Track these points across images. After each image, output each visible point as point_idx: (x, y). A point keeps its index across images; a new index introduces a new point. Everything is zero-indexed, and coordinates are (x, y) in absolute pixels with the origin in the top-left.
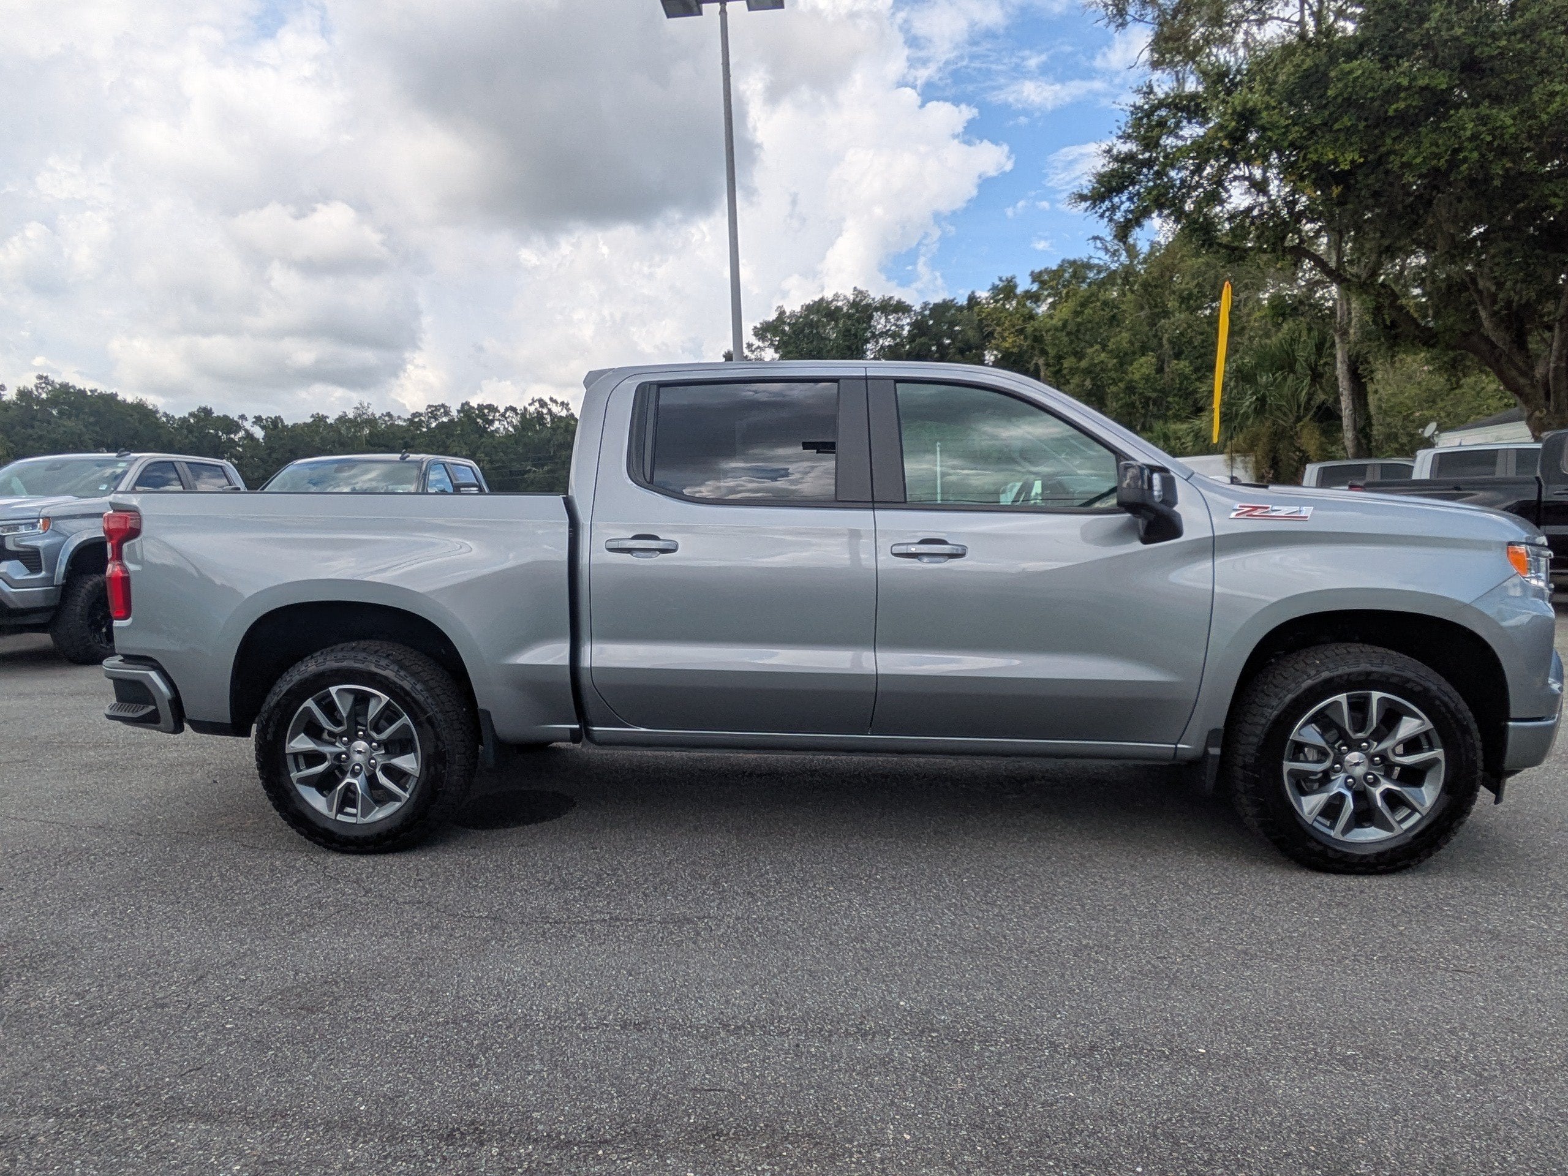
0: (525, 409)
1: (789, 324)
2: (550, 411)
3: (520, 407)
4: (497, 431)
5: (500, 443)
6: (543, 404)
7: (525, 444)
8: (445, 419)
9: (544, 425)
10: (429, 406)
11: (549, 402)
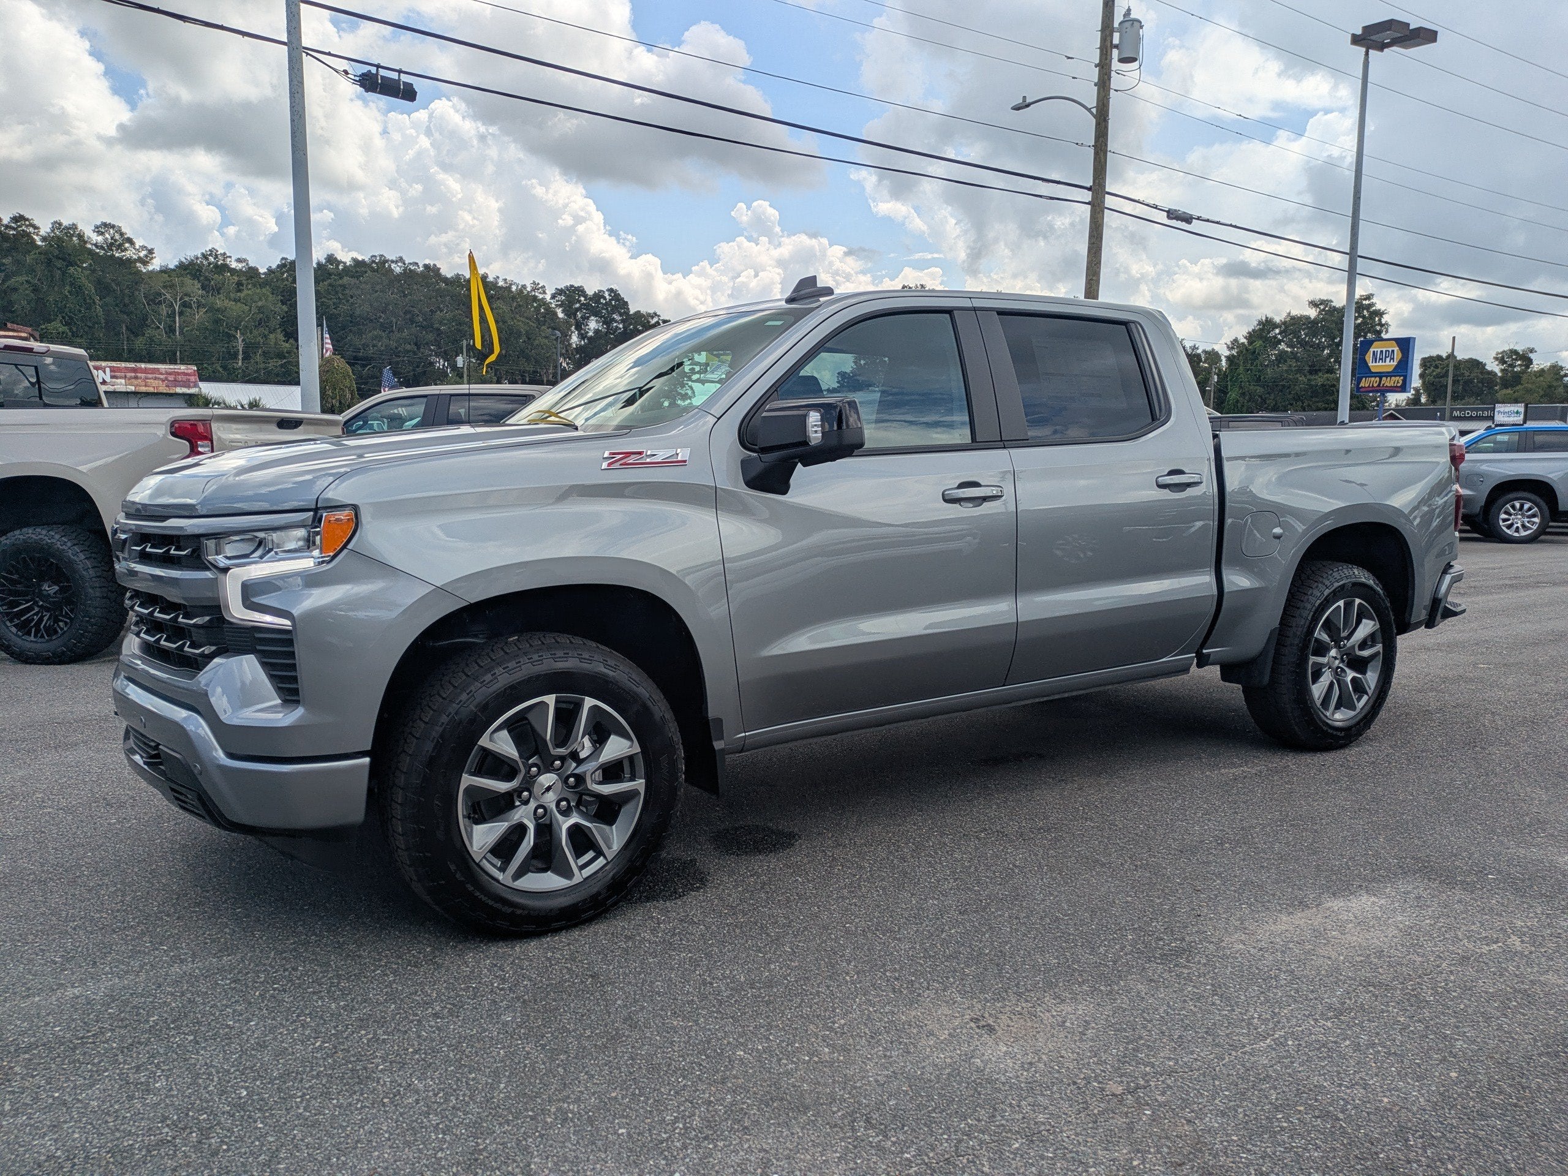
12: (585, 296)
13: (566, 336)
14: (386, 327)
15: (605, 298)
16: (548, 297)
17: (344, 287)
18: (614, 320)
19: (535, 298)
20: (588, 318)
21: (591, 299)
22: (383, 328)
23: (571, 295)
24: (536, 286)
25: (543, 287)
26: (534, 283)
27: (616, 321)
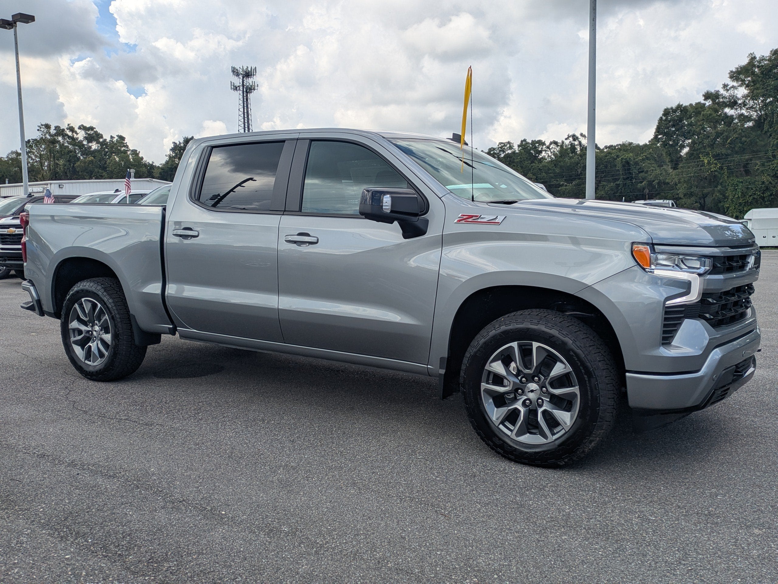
0: (563, 142)
1: (758, 67)
2: (580, 143)
3: (560, 141)
4: (543, 158)
5: (545, 166)
6: (575, 138)
7: (561, 167)
8: (510, 152)
9: (576, 153)
10: (500, 143)
11: (579, 137)
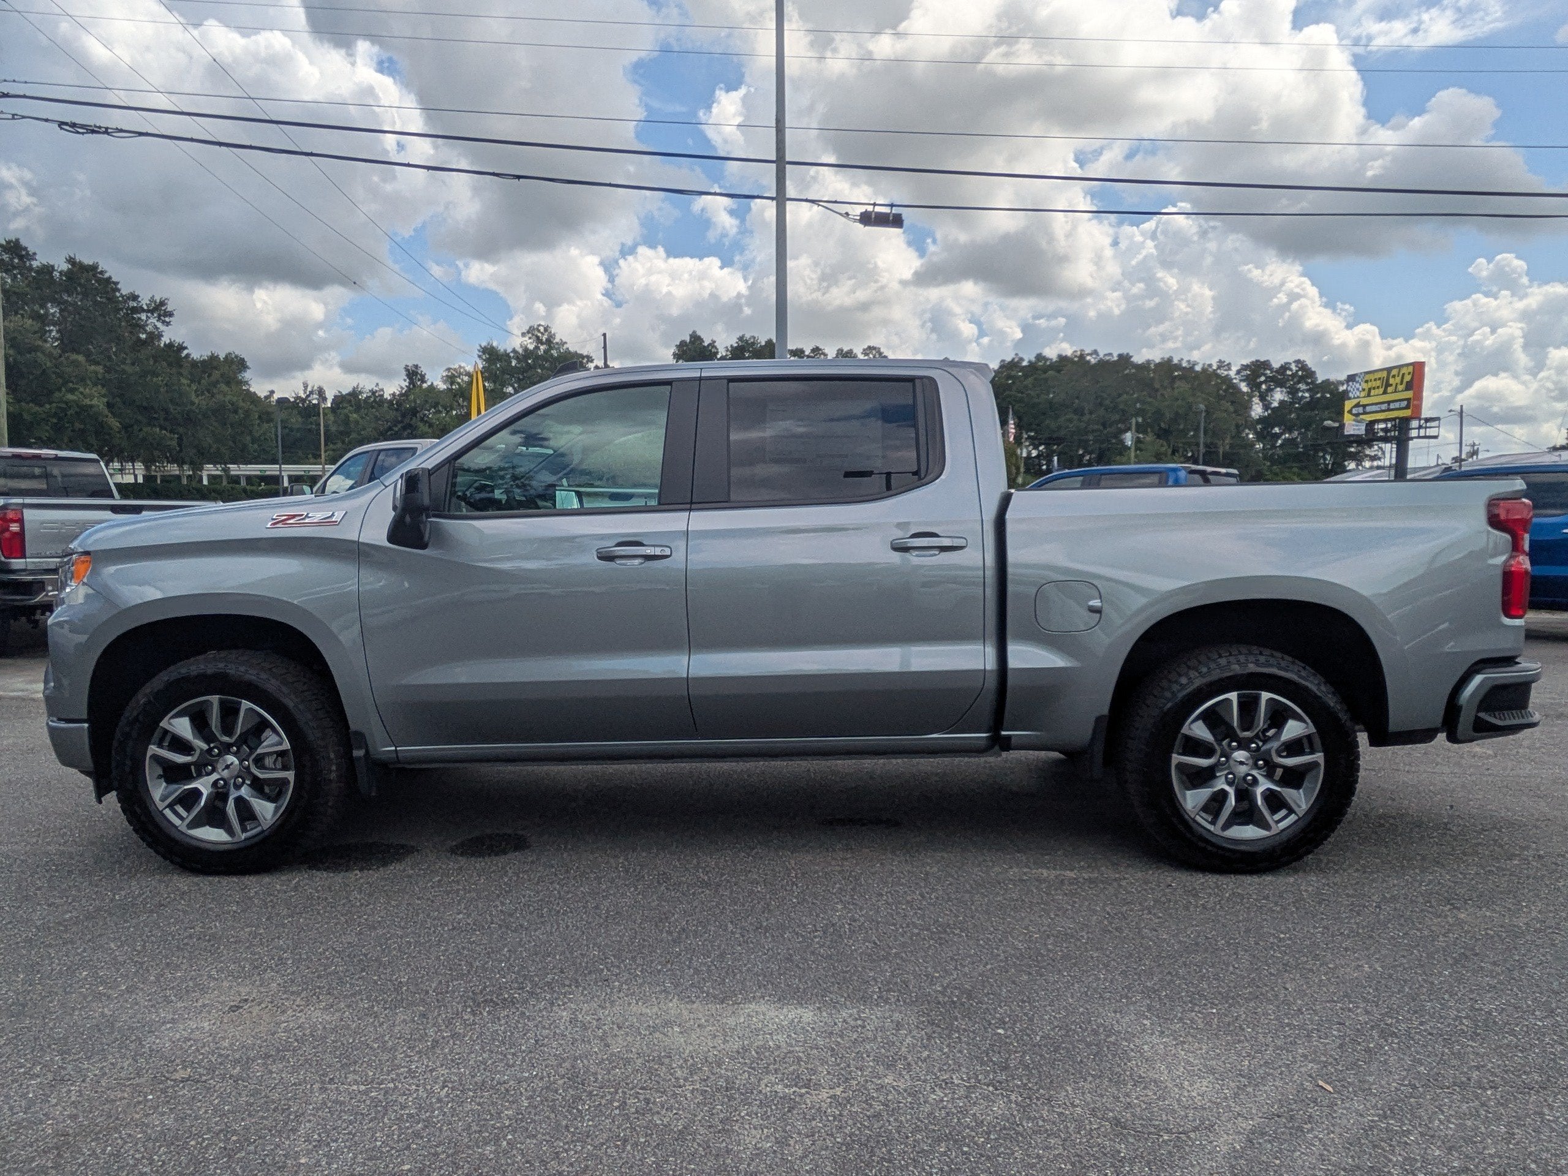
12: (1271, 369)
13: (1248, 406)
14: (1079, 412)
15: (1291, 370)
16: (1232, 373)
17: (1046, 380)
18: (1299, 390)
19: (1218, 376)
20: (1272, 390)
21: (1277, 371)
22: (1075, 412)
23: (1256, 370)
24: (1221, 364)
25: (1229, 364)
26: (1220, 361)
27: (1303, 391)
